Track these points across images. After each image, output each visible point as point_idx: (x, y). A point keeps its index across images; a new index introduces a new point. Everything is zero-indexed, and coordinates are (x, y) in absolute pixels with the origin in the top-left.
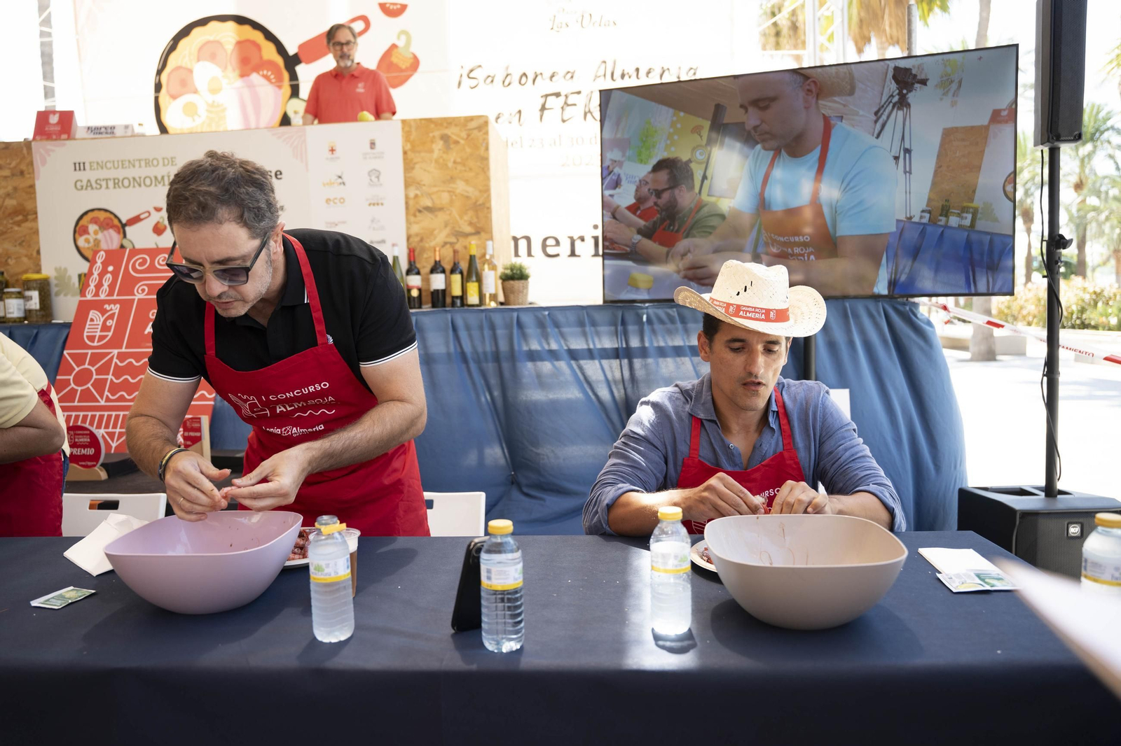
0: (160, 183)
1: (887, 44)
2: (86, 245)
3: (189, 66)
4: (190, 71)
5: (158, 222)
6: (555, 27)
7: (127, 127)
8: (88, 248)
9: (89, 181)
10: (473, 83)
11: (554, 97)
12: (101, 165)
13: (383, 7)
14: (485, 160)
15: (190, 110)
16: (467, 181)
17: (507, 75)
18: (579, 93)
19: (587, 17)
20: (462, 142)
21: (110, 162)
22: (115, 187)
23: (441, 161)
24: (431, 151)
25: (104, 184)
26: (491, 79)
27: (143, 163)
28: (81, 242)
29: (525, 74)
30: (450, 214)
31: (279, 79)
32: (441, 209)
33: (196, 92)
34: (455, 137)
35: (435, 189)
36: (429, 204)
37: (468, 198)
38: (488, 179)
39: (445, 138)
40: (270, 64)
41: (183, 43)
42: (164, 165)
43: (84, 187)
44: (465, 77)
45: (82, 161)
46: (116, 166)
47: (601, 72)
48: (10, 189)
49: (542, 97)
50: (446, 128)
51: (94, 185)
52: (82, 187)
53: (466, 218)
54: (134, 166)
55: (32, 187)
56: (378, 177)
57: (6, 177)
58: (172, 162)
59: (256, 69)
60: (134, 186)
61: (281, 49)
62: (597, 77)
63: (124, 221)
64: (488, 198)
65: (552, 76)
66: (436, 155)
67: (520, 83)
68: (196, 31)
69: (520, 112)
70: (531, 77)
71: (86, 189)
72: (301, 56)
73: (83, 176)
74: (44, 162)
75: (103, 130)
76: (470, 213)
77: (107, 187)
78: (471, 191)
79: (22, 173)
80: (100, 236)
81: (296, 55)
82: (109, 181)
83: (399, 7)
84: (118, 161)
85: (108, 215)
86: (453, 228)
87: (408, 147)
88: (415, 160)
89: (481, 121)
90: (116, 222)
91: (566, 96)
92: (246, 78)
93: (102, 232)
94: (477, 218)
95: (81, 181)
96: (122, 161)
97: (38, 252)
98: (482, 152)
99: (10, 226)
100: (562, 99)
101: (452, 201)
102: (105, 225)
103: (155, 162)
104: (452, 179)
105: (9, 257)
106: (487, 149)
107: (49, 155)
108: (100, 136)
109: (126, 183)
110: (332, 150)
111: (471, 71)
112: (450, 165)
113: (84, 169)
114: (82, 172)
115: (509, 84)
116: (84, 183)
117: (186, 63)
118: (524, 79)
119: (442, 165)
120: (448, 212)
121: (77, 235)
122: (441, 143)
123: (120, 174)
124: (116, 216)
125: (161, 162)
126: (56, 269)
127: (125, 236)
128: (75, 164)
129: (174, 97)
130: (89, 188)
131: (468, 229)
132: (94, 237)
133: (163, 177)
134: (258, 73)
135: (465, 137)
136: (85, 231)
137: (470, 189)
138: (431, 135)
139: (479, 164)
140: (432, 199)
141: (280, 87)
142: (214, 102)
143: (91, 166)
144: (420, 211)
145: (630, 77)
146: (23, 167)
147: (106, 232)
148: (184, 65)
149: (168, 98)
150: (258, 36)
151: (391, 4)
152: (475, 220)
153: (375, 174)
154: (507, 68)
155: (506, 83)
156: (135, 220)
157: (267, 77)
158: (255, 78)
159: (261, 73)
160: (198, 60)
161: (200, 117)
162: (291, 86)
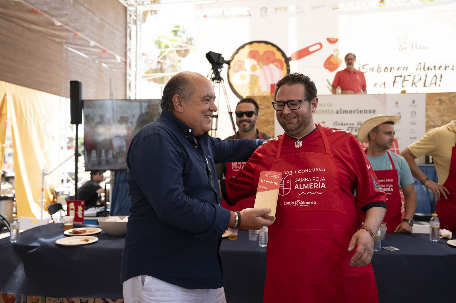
0: (325, 113)
4: (244, 62)
6: (401, 49)
10: (365, 71)
11: (399, 77)
13: (328, 40)
15: (243, 77)
17: (379, 68)
18: (410, 76)
19: (414, 45)
20: (447, 102)
23: (438, 108)
24: (435, 105)
26: (372, 69)
29: (386, 68)
31: (282, 66)
33: (245, 70)
34: (444, 100)
36: (433, 124)
39: (441, 101)
40: (279, 61)
41: (241, 51)
42: (328, 106)
44: (361, 68)
47: (419, 67)
49: (394, 77)
50: (441, 96)
56: (415, 114)
59: (273, 62)
61: (284, 55)
62: (417, 69)
65: (398, 69)
67: (385, 71)
68: (247, 47)
69: (384, 83)
70: (389, 69)
72: (292, 58)
81: (290, 57)
83: (334, 40)
91: (404, 77)
92: (267, 66)
100: (402, 78)
103: (324, 105)
104: (443, 116)
110: (397, 103)
111: (364, 66)
112: (442, 110)
115: (380, 71)
117: (242, 59)
118: (386, 70)
119: (439, 110)
122: (438, 102)
125: (326, 105)
129: (236, 72)
133: (326, 111)
135: (448, 100)
138: (435, 99)
139: (454, 110)
141: (282, 69)
142: (253, 74)
145: (431, 69)
149: (233, 72)
150: (274, 49)
151: (332, 38)
153: (414, 113)
154: (379, 65)
157: (277, 66)
158: (272, 66)
159: (274, 64)
160: (248, 58)
161: (247, 80)
162: (287, 70)
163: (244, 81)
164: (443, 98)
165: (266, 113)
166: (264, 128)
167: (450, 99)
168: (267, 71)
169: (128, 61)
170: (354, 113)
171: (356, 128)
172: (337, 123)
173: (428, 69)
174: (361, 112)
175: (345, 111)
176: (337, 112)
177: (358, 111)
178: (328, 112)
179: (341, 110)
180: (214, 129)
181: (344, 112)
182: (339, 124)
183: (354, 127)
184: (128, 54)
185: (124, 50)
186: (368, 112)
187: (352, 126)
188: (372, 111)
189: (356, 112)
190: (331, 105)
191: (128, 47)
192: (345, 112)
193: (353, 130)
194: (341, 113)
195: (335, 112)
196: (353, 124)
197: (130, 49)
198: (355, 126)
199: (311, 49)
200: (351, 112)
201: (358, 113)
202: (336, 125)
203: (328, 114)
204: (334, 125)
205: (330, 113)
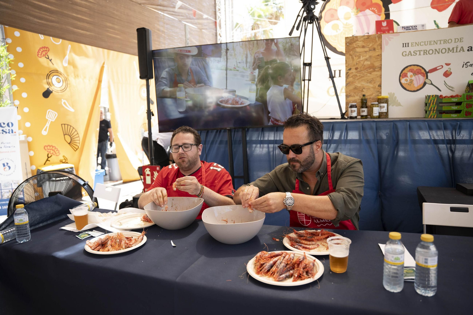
0: (450, 51)
2: (406, 82)
3: (336, 8)
4: (336, 10)
5: (447, 70)
7: (423, 26)
8: (406, 84)
9: (410, 52)
12: (417, 44)
15: (335, 27)
21: (423, 42)
22: (424, 54)
25: (418, 53)
27: (442, 42)
28: (403, 81)
31: (380, 11)
33: (338, 19)
40: (376, 5)
42: (455, 42)
43: (407, 55)
45: (407, 42)
46: (426, 44)
48: (368, 56)
51: (413, 53)
52: (406, 55)
54: (437, 44)
55: (380, 56)
57: (366, 52)
58: (460, 40)
59: (368, 8)
60: (435, 54)
63: (427, 71)
71: (408, 56)
73: (407, 49)
74: (387, 44)
75: (410, 28)
77: (420, 54)
79: (374, 49)
80: (413, 78)
82: (421, 51)
84: (428, 42)
85: (419, 68)
90: (423, 71)
92: (363, 12)
93: (414, 76)
95: (406, 52)
96: (430, 41)
97: (380, 86)
99: (365, 74)
102: (416, 73)
103: (450, 41)
105: (364, 88)
107: (390, 40)
108: (410, 31)
109: (431, 52)
113: (408, 46)
114: (407, 48)
116: (407, 53)
117: (334, 7)
121: (401, 78)
123: (428, 48)
124: (423, 68)
125: (453, 41)
126: (389, 94)
127: (427, 78)
128: (403, 44)
129: (327, 22)
130: (410, 55)
132: (410, 78)
133: (453, 49)
134: (370, 10)
136: (406, 75)
142: (347, 23)
143: (412, 44)
146: (375, 46)
147: (416, 76)
148: (333, 8)
149: (324, 22)
156: (435, 70)
157: (374, 11)
158: (368, 11)
159: (371, 9)
160: (340, 5)
161: (340, 30)
162: (385, 14)
163: (337, 32)
165: (370, 57)
166: (369, 75)
168: (363, 19)
169: (218, 21)
172: (469, 64)
176: (470, 49)
178: (455, 49)
180: (307, 80)
182: (471, 65)
184: (218, 14)
185: (214, 10)
191: (217, 7)
195: (466, 49)
197: (219, 10)
202: (467, 66)
203: (455, 53)
204: (463, 67)
205: (458, 51)
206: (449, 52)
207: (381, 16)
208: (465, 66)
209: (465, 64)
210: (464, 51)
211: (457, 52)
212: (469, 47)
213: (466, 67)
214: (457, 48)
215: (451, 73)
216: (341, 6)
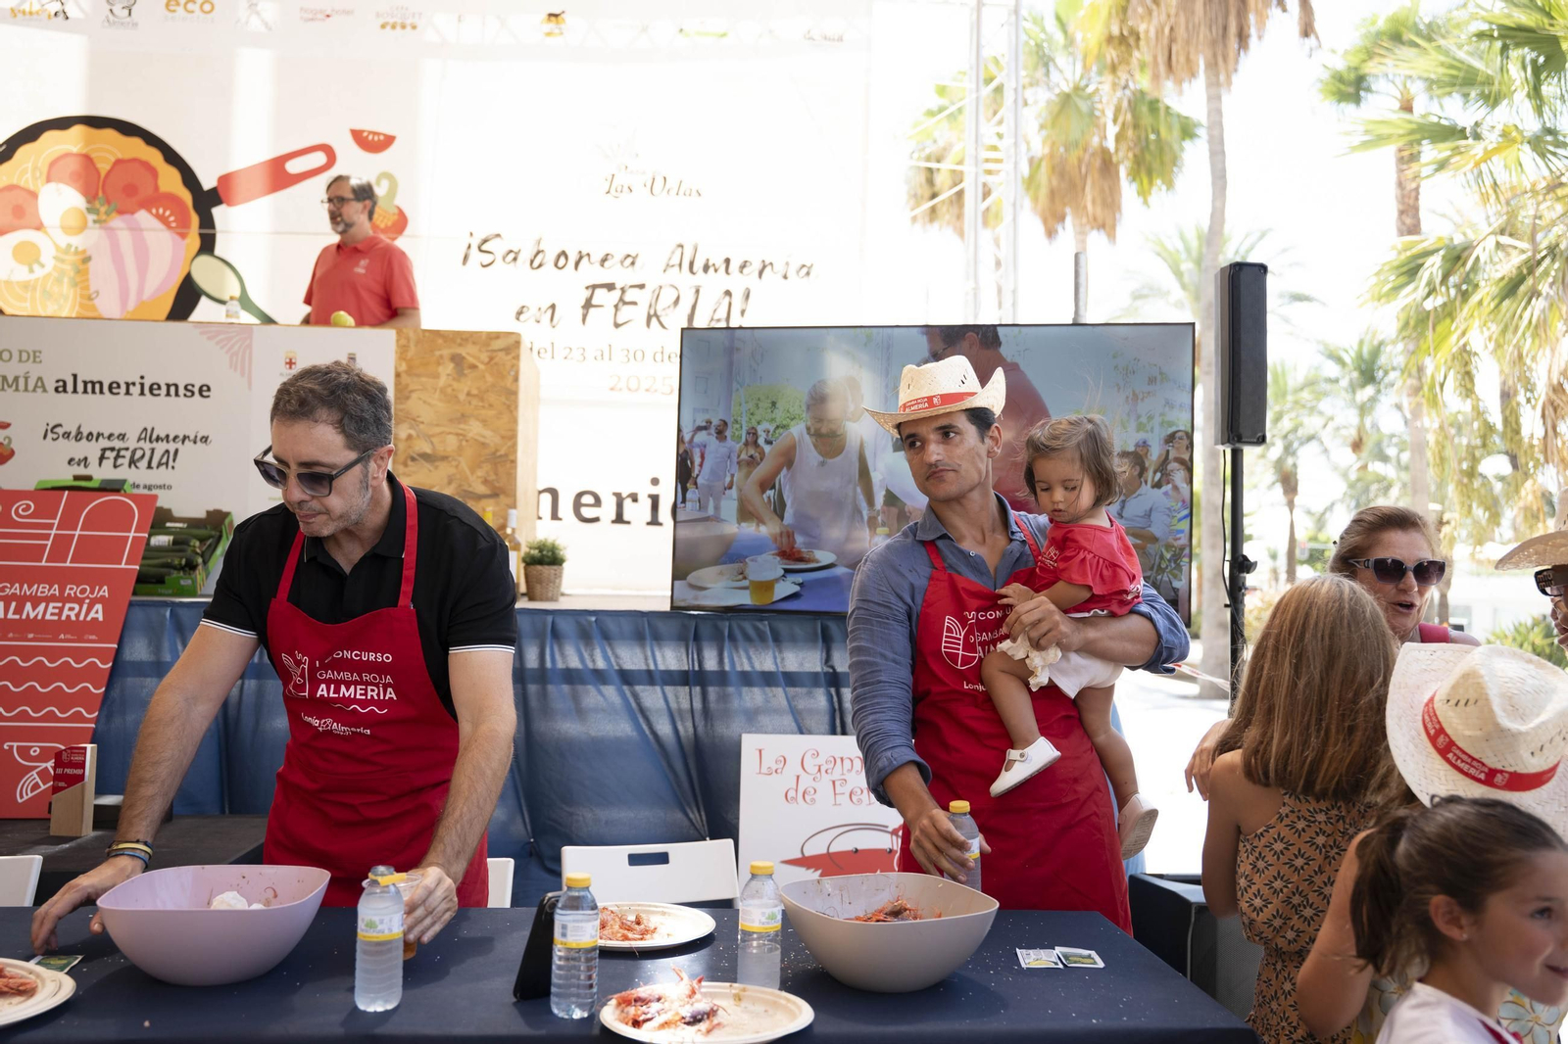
0: (10, 386)
1: (1088, 228)
3: (31, 187)
4: (34, 195)
6: (613, 190)
10: (488, 259)
11: (605, 290)
13: (358, 136)
14: (512, 394)
15: (27, 254)
16: (484, 422)
17: (538, 253)
18: (642, 286)
20: (481, 367)
23: (449, 390)
24: (436, 376)
26: (513, 256)
29: (564, 253)
30: (457, 467)
31: (183, 223)
32: (444, 458)
33: (39, 227)
34: (471, 360)
35: (438, 430)
36: (428, 450)
37: (483, 444)
38: (515, 421)
39: (457, 360)
40: (172, 200)
42: (20, 361)
44: (475, 248)
47: (676, 260)
49: (587, 288)
50: (460, 345)
53: (480, 473)
58: (35, 357)
59: (147, 204)
61: (189, 178)
62: (668, 266)
64: (514, 446)
65: (603, 261)
66: (442, 381)
67: (556, 265)
68: (49, 136)
69: (553, 307)
70: (573, 257)
72: (222, 194)
76: (487, 467)
78: (490, 437)
81: (214, 191)
83: (382, 138)
86: (460, 486)
87: (403, 367)
88: (411, 387)
89: (511, 340)
91: (623, 290)
92: (127, 217)
94: (496, 474)
98: (508, 382)
100: (616, 294)
101: (460, 448)
103: (6, 356)
104: (463, 418)
106: (516, 379)
110: (291, 362)
111: (485, 241)
112: (462, 397)
115: (540, 266)
117: (27, 181)
118: (562, 261)
119: (451, 398)
120: (454, 463)
122: (451, 366)
125: (16, 355)
131: (481, 489)
133: (16, 379)
134: (150, 212)
135: (487, 360)
137: (488, 433)
138: (438, 353)
139: (503, 399)
140: (432, 443)
141: (183, 236)
142: (70, 245)
144: (413, 459)
145: (716, 271)
148: (22, 184)
150: (155, 157)
151: (370, 132)
152: (492, 477)
154: (538, 243)
155: (536, 264)
158: (143, 217)
159: (154, 211)
160: (49, 180)
161: (43, 266)
162: (202, 236)
163: (31, 271)
164: (468, 352)
167: (491, 359)
168: (125, 238)
170: (128, 393)
171: (134, 452)
172: (60, 431)
173: (706, 268)
174: (154, 389)
175: (93, 383)
176: (61, 388)
177: (142, 385)
178: (22, 382)
179: (75, 376)
181: (89, 386)
182: (67, 435)
183: (127, 449)
186: (182, 391)
187: (117, 444)
188: (196, 390)
189: (134, 390)
190: (35, 356)
192: (93, 387)
193: (120, 461)
194: (75, 391)
195: (51, 385)
196: (122, 437)
198: (132, 443)
199: (294, 167)
200: (113, 387)
201: (142, 393)
202: (55, 436)
203: (21, 394)
204: (45, 437)
205: (30, 387)
206: (6, 387)
207: (188, 240)
208: (50, 435)
209: (49, 428)
210: (45, 390)
211: (26, 390)
212: (57, 381)
213: (54, 440)
214: (26, 379)
215: (12, 453)
216: (52, 186)
